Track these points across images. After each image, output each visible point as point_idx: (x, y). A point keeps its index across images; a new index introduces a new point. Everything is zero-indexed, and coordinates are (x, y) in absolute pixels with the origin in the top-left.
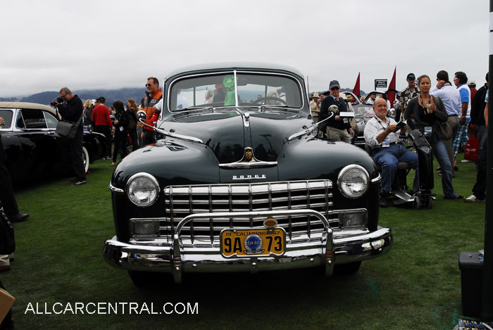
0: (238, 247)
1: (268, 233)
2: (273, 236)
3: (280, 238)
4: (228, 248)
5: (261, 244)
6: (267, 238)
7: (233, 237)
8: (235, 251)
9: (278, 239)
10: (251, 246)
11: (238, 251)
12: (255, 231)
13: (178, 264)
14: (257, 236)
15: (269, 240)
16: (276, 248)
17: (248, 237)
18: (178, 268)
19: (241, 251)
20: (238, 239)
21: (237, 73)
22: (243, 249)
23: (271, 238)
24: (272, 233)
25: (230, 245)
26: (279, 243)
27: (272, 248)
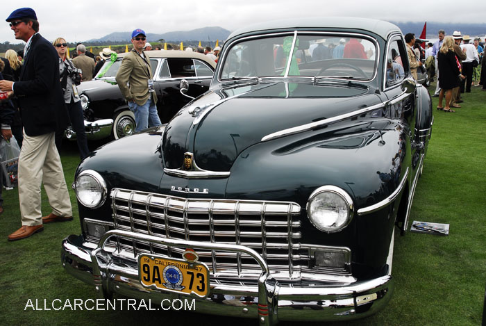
0: (156, 277)
1: (189, 268)
2: (195, 273)
3: (202, 275)
4: (146, 275)
5: (181, 279)
6: (188, 273)
7: (151, 265)
8: (154, 282)
9: (200, 277)
10: (170, 279)
11: (157, 282)
12: (175, 263)
13: (97, 283)
14: (177, 269)
15: (190, 276)
16: (198, 287)
17: (168, 268)
18: (97, 288)
19: (160, 283)
20: (156, 268)
21: (298, 34)
22: (162, 281)
23: (192, 274)
24: (194, 268)
25: (148, 272)
26: (202, 282)
27: (194, 286)
